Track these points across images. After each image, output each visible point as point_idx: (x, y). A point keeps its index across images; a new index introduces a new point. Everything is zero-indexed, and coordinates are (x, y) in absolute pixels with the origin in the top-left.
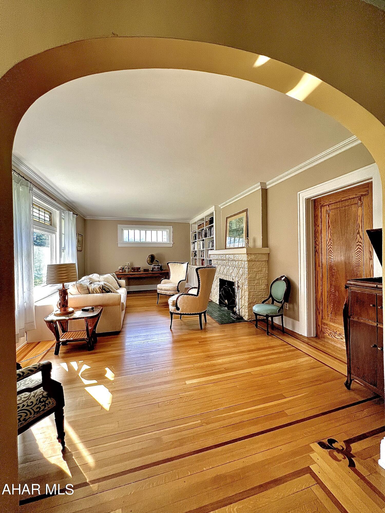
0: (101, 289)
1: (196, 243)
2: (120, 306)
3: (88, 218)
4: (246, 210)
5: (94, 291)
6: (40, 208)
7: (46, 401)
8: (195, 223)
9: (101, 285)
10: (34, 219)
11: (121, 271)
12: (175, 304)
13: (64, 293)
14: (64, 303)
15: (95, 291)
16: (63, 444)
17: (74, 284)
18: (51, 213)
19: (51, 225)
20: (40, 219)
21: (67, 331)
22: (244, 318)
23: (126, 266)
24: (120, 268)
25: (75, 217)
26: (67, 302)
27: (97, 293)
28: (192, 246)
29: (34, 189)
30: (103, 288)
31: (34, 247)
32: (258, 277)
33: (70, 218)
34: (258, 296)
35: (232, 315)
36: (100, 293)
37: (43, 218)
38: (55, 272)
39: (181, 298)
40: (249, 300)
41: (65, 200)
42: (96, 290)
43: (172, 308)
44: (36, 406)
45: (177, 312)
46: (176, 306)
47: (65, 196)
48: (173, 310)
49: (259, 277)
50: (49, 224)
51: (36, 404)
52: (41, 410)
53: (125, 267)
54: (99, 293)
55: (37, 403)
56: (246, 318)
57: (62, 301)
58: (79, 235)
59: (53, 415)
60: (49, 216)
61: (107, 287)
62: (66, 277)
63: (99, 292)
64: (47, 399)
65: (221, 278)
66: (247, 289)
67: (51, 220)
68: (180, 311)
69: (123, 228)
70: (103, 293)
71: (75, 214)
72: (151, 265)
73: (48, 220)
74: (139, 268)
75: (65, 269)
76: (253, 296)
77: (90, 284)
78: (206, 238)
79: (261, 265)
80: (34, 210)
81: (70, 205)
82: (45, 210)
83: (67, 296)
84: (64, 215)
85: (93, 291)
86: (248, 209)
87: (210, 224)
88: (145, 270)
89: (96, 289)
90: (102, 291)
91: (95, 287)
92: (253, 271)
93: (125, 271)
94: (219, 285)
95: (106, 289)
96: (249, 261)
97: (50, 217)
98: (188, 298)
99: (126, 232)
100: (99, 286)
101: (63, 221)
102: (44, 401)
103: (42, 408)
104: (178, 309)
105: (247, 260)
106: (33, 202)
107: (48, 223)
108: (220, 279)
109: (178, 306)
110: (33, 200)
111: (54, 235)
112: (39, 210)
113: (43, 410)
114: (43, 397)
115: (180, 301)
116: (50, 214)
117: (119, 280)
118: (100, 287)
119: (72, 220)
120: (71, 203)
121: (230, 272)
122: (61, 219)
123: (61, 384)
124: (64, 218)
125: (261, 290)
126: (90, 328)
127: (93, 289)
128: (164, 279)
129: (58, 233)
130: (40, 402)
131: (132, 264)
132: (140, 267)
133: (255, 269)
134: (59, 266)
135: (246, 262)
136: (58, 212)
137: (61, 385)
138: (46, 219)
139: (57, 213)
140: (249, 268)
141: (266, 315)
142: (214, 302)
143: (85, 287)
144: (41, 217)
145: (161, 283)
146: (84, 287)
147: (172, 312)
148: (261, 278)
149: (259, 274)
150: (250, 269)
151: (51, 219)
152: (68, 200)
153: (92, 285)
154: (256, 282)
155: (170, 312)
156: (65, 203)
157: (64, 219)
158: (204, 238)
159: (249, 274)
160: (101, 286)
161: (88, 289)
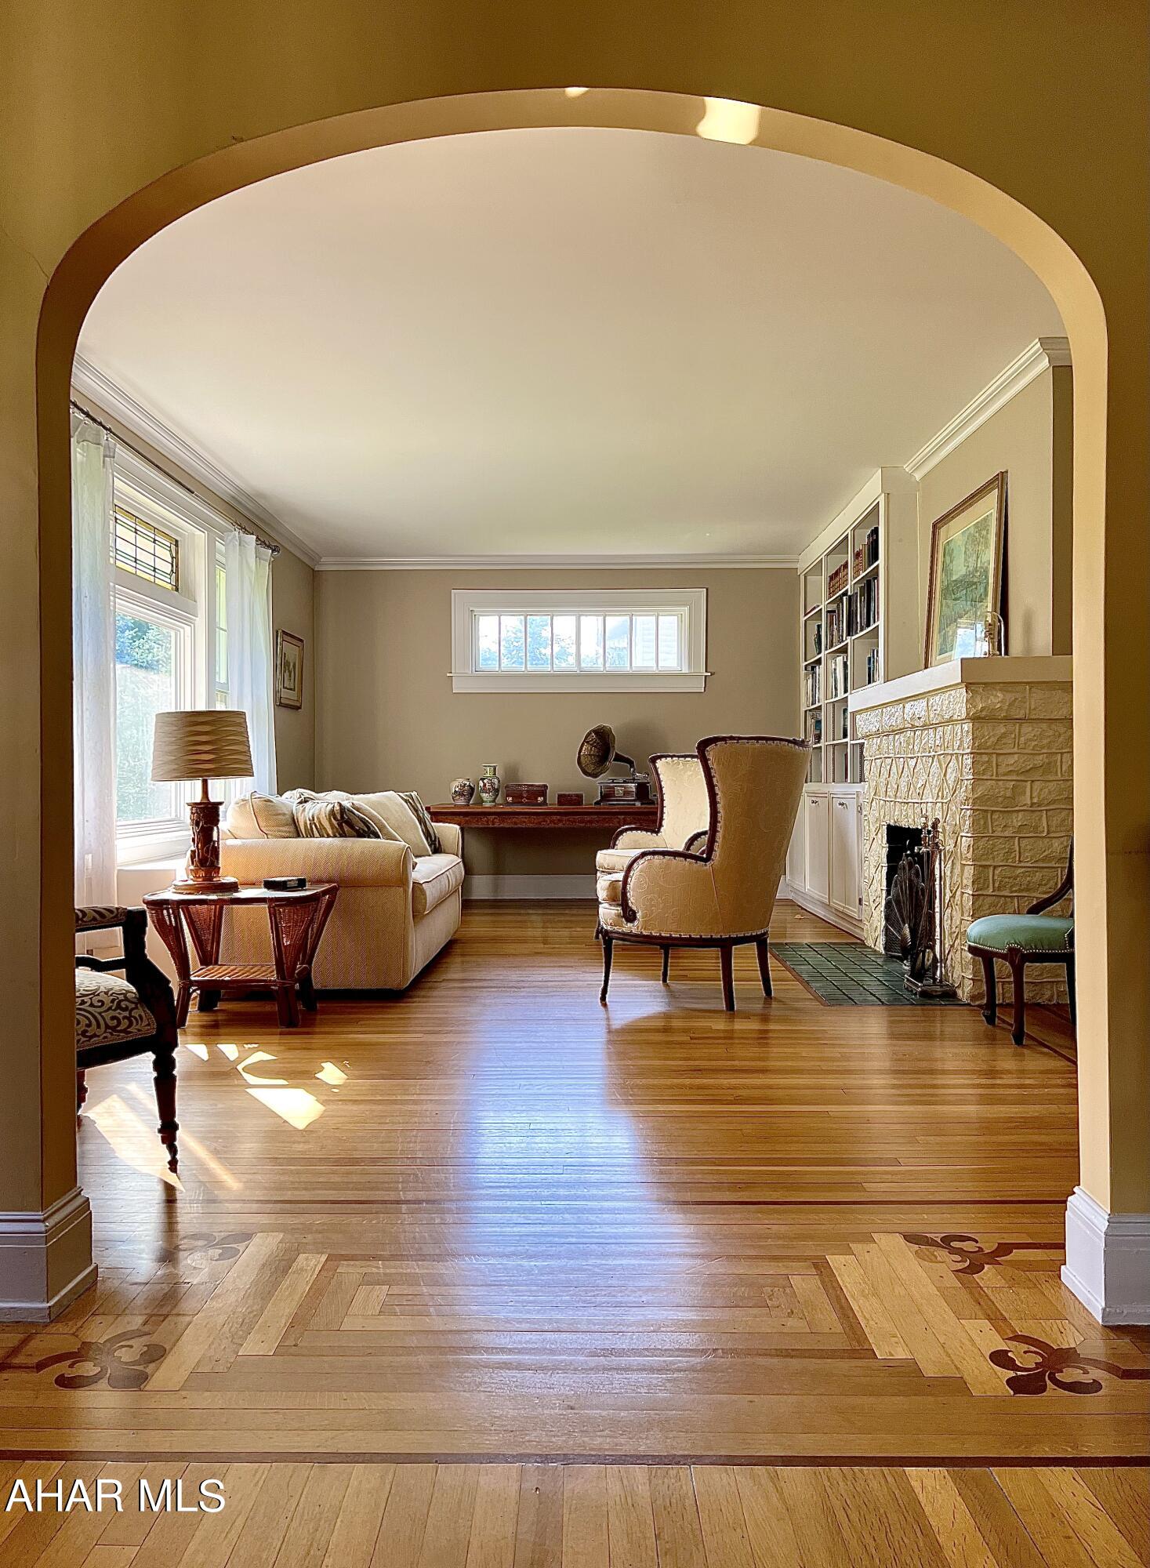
0: (335, 818)
1: (820, 670)
2: (406, 892)
3: (327, 564)
4: (1000, 481)
5: (313, 826)
6: (140, 522)
7: (133, 1009)
8: (817, 568)
9: (336, 805)
10: (119, 564)
11: (461, 801)
12: (619, 896)
13: (207, 814)
14: (207, 852)
15: (317, 829)
16: (173, 1150)
17: (243, 800)
18: (177, 545)
19: (177, 590)
20: (138, 566)
21: (216, 963)
22: (959, 992)
23: (483, 779)
24: (455, 786)
25: (265, 558)
26: (215, 852)
27: (323, 837)
28: (805, 685)
29: (120, 450)
30: (342, 817)
31: (118, 666)
32: (1031, 798)
33: (244, 562)
34: (1028, 890)
35: (908, 980)
36: (335, 836)
37: (150, 560)
38: (179, 736)
39: (641, 871)
40: (977, 905)
41: (231, 491)
42: (320, 822)
43: (607, 913)
44: (111, 1013)
45: (628, 927)
46: (624, 903)
47: (229, 475)
48: (610, 921)
49: (1035, 800)
50: (169, 586)
51: (110, 1008)
52: (119, 1029)
53: (481, 784)
54: (329, 836)
55: (112, 1006)
56: (964, 993)
57: (200, 845)
58: (285, 636)
59: (149, 1057)
60: (171, 554)
61: (358, 817)
62: (212, 757)
63: (330, 833)
64: (136, 1008)
65: (892, 823)
66: (969, 855)
67: (175, 570)
68: (636, 923)
69: (478, 607)
70: (343, 835)
71: (269, 547)
72: (595, 776)
73: (168, 568)
74: (542, 791)
75: (207, 728)
76: (999, 889)
77: (300, 803)
78: (853, 638)
79: (1045, 742)
80: (121, 531)
81: (248, 509)
82: (157, 531)
83: (215, 828)
84: (223, 548)
85: (311, 827)
86: (1007, 472)
87: (869, 566)
88: (563, 799)
89: (318, 818)
90: (340, 825)
91: (317, 812)
92: (1001, 771)
93: (481, 801)
94: (885, 860)
95: (355, 821)
96: (976, 719)
97: (173, 558)
98: (667, 866)
99: (487, 625)
100: (330, 806)
101: (221, 577)
102: (126, 1009)
103: (125, 1024)
104: (629, 915)
105: (968, 714)
106: (115, 500)
107: (165, 583)
108: (889, 827)
109: (630, 904)
110: (115, 491)
111: (188, 629)
112: (136, 531)
113: (124, 1031)
114: (126, 999)
115: (639, 885)
116: (173, 547)
117: (433, 824)
118: (332, 813)
119: (254, 568)
120: (248, 496)
121: (919, 785)
122: (212, 562)
123: (169, 982)
124: (223, 560)
125: (1043, 860)
126: (286, 942)
127: (308, 822)
128: (631, 829)
129: (201, 621)
130: (119, 1007)
131: (512, 771)
132: (545, 787)
133: (1011, 760)
134: (190, 716)
135: (966, 727)
136: (201, 537)
137: (170, 985)
138: (160, 564)
139: (197, 539)
140: (978, 752)
141: (1010, 949)
142: (870, 948)
143: (284, 814)
144: (141, 556)
145: (615, 845)
146: (280, 814)
147: (609, 928)
148: (1046, 802)
149: (1037, 785)
150: (985, 758)
151: (177, 566)
152: (238, 488)
153: (308, 805)
154: (1018, 820)
155: (600, 931)
156: (232, 502)
157: (223, 566)
158: (849, 640)
159: (977, 781)
160: (337, 808)
161: (294, 822)
